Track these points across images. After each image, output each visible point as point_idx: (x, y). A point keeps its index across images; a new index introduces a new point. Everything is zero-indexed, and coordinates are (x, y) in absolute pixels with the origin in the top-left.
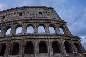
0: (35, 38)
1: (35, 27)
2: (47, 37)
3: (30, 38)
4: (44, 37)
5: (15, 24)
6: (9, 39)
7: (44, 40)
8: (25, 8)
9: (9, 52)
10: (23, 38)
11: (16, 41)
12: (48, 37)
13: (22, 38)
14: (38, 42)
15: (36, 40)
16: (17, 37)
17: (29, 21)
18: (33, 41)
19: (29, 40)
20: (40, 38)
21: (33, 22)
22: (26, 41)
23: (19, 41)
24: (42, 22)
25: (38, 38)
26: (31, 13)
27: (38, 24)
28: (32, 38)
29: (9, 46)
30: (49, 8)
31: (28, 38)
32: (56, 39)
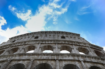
0: (56, 58)
1: (55, 48)
2: (77, 59)
3: (46, 58)
4: (73, 59)
6: (9, 59)
7: (73, 63)
10: (33, 58)
12: (80, 59)
13: (31, 58)
14: (61, 65)
15: (57, 61)
17: (47, 42)
18: (52, 64)
19: (44, 62)
20: (65, 60)
21: (53, 43)
22: (38, 62)
23: (25, 63)
25: (62, 59)
27: (60, 46)
28: (50, 58)
31: (43, 58)
32: (95, 64)
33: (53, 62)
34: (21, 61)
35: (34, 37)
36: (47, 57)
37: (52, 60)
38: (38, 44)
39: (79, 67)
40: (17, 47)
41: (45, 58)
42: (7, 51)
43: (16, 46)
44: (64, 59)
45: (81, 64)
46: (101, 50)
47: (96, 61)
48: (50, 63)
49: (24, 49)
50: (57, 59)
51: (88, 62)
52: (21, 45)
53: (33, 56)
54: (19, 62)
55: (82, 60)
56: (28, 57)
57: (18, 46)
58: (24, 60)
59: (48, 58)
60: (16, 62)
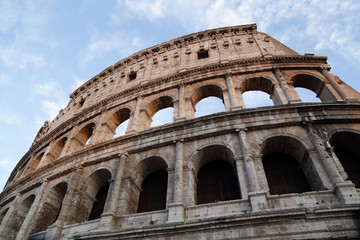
0: (174, 139)
1: (178, 101)
2: (229, 128)
3: (153, 143)
4: (217, 130)
5: (110, 109)
6: (77, 165)
7: (218, 141)
8: (147, 53)
10: (125, 150)
11: (101, 166)
12: (235, 126)
13: (121, 152)
14: (188, 154)
15: (180, 145)
16: (105, 151)
17: (157, 89)
18: (168, 156)
19: (149, 154)
20: (199, 138)
21: (173, 87)
22: (138, 157)
23: (109, 166)
24: (208, 78)
25: (190, 135)
26: (168, 62)
28: (161, 141)
29: (75, 191)
30: (237, 30)
31: (145, 145)
32: (280, 130)
33: (169, 150)
34: (102, 164)
35: (126, 77)
36: (154, 138)
37: (166, 144)
38: (136, 99)
39: (232, 149)
40: (90, 122)
41: (149, 144)
42: (72, 139)
43: (87, 120)
44: (196, 134)
45: (239, 138)
47: (283, 121)
48: (162, 153)
49: (107, 124)
50: (178, 141)
51: (259, 128)
53: (125, 146)
54: (98, 166)
55: (243, 126)
56: (113, 149)
57: (91, 118)
58: (107, 159)
59: (157, 142)
60: (93, 167)
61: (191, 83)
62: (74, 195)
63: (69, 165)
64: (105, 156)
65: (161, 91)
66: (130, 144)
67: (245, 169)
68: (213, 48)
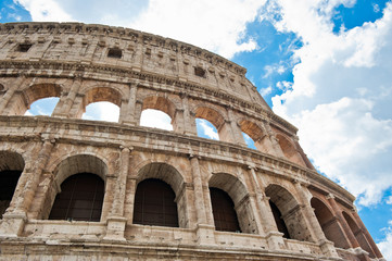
0: (191, 153)
1: (183, 111)
2: (242, 162)
3: (166, 149)
4: (232, 160)
5: (89, 79)
6: (46, 136)
7: (230, 171)
9: (39, 202)
10: (129, 144)
11: (89, 151)
12: (248, 163)
13: (123, 143)
14: (204, 175)
15: (196, 161)
16: (98, 134)
17: (156, 85)
18: (182, 168)
19: (160, 159)
20: (213, 161)
21: (174, 93)
22: (144, 159)
23: (104, 155)
24: (212, 102)
25: (206, 155)
26: (164, 61)
27: (194, 105)
28: (176, 150)
29: (43, 172)
30: (231, 65)
31: (156, 147)
32: (278, 180)
33: (182, 161)
34: (90, 148)
35: (105, 49)
36: (166, 143)
37: (180, 155)
38: (129, 84)
39: (244, 183)
40: (51, 81)
41: (162, 148)
42: (17, 92)
44: (212, 156)
45: (250, 175)
46: (291, 136)
47: (282, 173)
48: (176, 163)
49: (83, 96)
50: (195, 156)
51: (264, 172)
52: (67, 77)
53: (128, 138)
54: (83, 149)
55: (254, 165)
56: (112, 136)
59: (170, 149)
60: (73, 148)
61: (194, 98)
62: (42, 177)
63: (28, 131)
64: (98, 140)
65: (160, 90)
66: (135, 138)
67: (258, 207)
68: (211, 72)
